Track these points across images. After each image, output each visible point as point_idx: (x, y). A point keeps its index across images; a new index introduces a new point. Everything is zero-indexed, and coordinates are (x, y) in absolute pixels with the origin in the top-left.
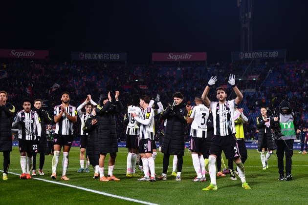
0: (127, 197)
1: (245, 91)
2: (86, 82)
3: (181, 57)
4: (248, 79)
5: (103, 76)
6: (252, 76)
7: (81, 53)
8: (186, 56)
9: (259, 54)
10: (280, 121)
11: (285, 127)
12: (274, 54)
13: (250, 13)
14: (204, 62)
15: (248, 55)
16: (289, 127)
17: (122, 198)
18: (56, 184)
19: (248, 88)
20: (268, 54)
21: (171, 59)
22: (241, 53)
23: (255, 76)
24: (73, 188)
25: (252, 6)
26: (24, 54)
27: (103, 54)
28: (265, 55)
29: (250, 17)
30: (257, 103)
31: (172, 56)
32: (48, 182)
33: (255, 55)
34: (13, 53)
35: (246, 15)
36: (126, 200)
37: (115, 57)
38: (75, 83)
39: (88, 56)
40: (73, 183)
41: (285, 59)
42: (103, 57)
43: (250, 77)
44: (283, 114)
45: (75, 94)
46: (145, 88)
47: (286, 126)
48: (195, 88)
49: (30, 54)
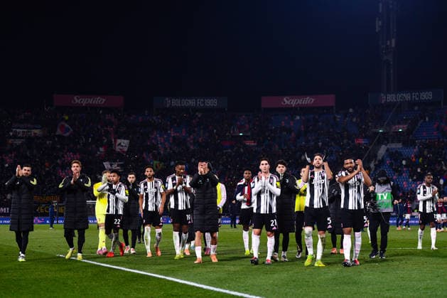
0: (235, 291)
1: (388, 146)
2: (174, 137)
3: (300, 102)
4: (392, 130)
5: (196, 129)
6: (397, 126)
7: (167, 99)
8: (308, 101)
9: (407, 97)
10: (376, 191)
11: (380, 198)
12: (427, 96)
13: (393, 41)
14: (332, 107)
15: (391, 98)
16: (385, 198)
17: (227, 291)
18: (138, 274)
19: (392, 142)
20: (419, 96)
21: (287, 105)
22: (382, 95)
23: (401, 126)
24: (161, 279)
25: (395, 30)
26: (90, 101)
27: (196, 99)
28: (415, 96)
29: (393, 45)
30: (404, 162)
31: (287, 100)
32: (127, 272)
33: (401, 98)
34: (77, 100)
35: (388, 43)
36: (233, 295)
37: (211, 103)
38: (159, 139)
39: (176, 102)
40: (162, 272)
41: (442, 103)
42: (196, 103)
43: (394, 128)
44: (380, 184)
45: (159, 154)
46: (253, 144)
47: (382, 197)
48: (320, 144)
49: (99, 101)
